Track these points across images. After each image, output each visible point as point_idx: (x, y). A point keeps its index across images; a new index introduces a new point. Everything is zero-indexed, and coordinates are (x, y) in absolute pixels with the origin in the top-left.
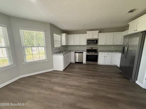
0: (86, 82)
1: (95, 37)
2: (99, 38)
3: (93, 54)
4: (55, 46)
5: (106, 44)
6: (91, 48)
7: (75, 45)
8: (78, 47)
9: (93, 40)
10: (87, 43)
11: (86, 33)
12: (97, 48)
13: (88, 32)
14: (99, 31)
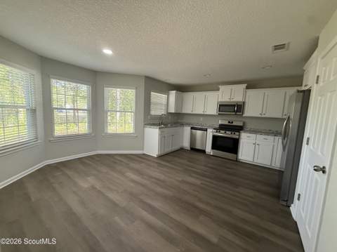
0: (180, 179)
1: (238, 98)
2: (247, 101)
3: (228, 134)
4: (153, 113)
5: (263, 116)
6: (229, 122)
7: (194, 112)
8: (202, 119)
9: (232, 105)
10: (219, 111)
11: (218, 90)
12: (244, 123)
13: (222, 88)
14: (246, 85)
